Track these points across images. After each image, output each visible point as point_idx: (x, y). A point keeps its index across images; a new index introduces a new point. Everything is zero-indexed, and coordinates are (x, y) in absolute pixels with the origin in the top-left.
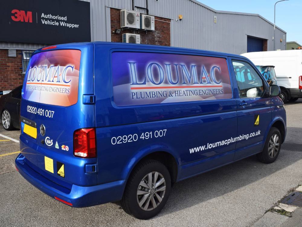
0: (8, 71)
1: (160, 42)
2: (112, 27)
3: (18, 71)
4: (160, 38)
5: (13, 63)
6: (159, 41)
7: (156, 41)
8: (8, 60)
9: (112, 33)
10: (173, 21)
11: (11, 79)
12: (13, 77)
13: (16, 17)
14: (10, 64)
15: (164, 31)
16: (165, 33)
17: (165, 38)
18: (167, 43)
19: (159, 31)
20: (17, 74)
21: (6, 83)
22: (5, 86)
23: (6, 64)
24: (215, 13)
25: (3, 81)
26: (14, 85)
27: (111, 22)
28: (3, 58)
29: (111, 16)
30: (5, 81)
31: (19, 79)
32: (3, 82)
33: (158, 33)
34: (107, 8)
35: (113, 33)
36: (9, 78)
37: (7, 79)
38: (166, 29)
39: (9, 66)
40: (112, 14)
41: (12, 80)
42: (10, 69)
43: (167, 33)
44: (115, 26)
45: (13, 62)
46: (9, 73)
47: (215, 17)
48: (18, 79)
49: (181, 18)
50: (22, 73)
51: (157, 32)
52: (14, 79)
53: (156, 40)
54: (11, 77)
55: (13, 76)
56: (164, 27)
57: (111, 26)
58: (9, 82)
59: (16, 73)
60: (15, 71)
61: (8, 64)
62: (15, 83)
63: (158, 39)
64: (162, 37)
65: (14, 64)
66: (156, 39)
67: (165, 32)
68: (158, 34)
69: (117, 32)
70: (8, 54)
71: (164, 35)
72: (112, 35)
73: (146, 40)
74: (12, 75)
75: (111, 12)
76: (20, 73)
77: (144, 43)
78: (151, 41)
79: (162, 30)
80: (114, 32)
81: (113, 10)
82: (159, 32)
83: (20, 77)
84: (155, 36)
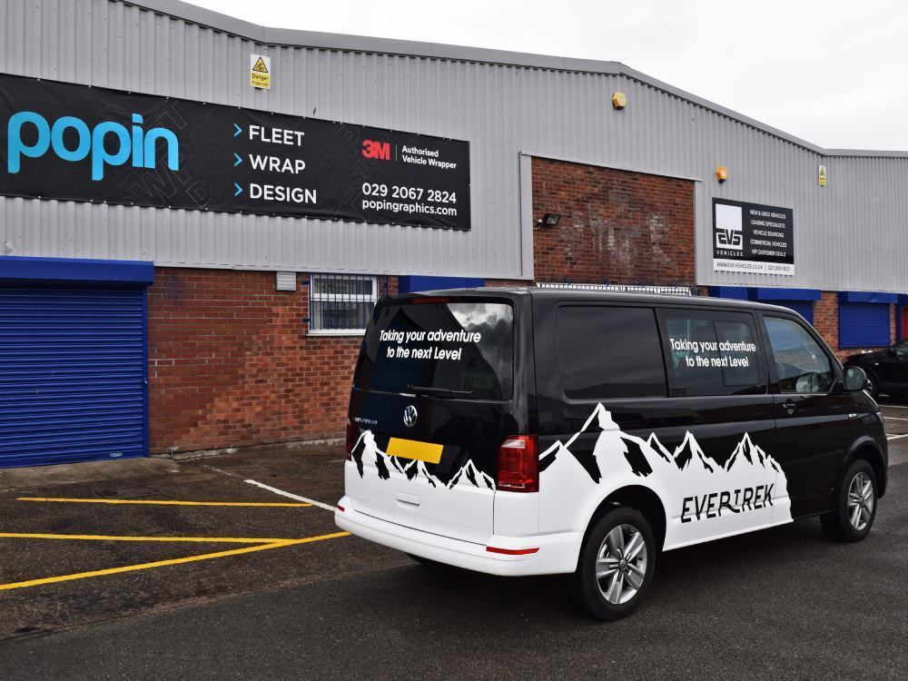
0: (274, 327)
1: (665, 245)
2: (535, 209)
3: (298, 326)
4: (663, 233)
5: (287, 307)
6: (661, 244)
7: (654, 244)
8: (275, 299)
9: (536, 224)
10: (700, 184)
11: (280, 348)
12: (286, 344)
13: (368, 152)
14: (278, 309)
15: (674, 215)
16: (678, 219)
17: (678, 235)
18: (683, 248)
19: (662, 215)
20: (296, 336)
21: (268, 359)
22: (266, 365)
23: (270, 310)
24: (822, 156)
25: (260, 352)
26: (288, 364)
27: (533, 195)
28: (263, 293)
29: (533, 178)
30: (267, 354)
31: (301, 348)
32: (260, 356)
33: (658, 220)
34: (524, 157)
35: (538, 224)
36: (276, 344)
37: (271, 348)
38: (680, 208)
39: (277, 315)
40: (537, 174)
41: (284, 351)
42: (278, 321)
43: (685, 220)
44: (542, 205)
45: (286, 304)
46: (276, 332)
47: (820, 167)
48: (298, 348)
49: (724, 175)
50: (307, 331)
51: (656, 217)
52: (287, 348)
53: (653, 240)
54: (281, 342)
55: (286, 339)
56: (674, 204)
57: (534, 204)
58: (276, 355)
59: (293, 332)
60: (291, 327)
61: (275, 309)
62: (290, 359)
63: (661, 236)
64: (671, 230)
65: (291, 310)
66: (654, 237)
67: (680, 216)
68: (658, 223)
69: (548, 222)
70: (276, 283)
71: (676, 227)
72: (534, 230)
73: (627, 242)
74: (284, 338)
75: (533, 169)
76: (304, 334)
77: (621, 249)
78: (639, 243)
79: (671, 211)
80: (540, 221)
81: (539, 162)
82: (661, 217)
83: (303, 343)
84: (652, 228)
